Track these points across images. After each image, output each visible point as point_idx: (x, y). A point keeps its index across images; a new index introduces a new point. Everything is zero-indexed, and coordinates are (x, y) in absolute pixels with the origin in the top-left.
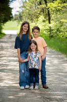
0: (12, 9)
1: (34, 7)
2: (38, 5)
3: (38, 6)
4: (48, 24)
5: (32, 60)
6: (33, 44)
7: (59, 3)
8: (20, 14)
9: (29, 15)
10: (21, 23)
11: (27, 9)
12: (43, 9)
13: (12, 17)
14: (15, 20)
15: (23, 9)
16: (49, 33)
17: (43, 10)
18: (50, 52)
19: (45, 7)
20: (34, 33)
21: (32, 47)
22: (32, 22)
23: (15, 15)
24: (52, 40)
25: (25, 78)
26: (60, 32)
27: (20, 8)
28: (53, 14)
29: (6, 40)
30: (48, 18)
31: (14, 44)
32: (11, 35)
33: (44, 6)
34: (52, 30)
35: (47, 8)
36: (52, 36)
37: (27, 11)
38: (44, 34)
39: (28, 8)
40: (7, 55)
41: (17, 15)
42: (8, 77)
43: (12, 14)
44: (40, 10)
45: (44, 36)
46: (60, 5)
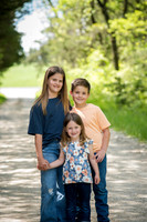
0: (21, 34)
1: (78, 31)
2: (88, 24)
3: (88, 28)
4: (114, 71)
5: (72, 164)
6: (72, 124)
7: (140, 19)
8: (42, 48)
9: (66, 49)
10: (46, 69)
11: (60, 36)
12: (100, 35)
13: (23, 56)
14: (31, 61)
15: (51, 35)
16: (117, 93)
17: (100, 37)
18: (118, 141)
19: (105, 31)
20: (77, 95)
21: (70, 131)
22: (73, 67)
23: (31, 51)
24: (124, 112)
25: (55, 209)
26: (143, 91)
27: (42, 32)
28: (124, 46)
29: (7, 113)
30: (112, 56)
31: (27, 122)
32: (20, 101)
33: (101, 26)
34: (124, 86)
35: (110, 31)
36: (123, 102)
37: (61, 40)
38: (102, 96)
39: (63, 32)
40: (8, 151)
41: (35, 50)
42: (11, 208)
43: (21, 48)
44: (92, 37)
45: (103, 101)
46: (141, 23)
